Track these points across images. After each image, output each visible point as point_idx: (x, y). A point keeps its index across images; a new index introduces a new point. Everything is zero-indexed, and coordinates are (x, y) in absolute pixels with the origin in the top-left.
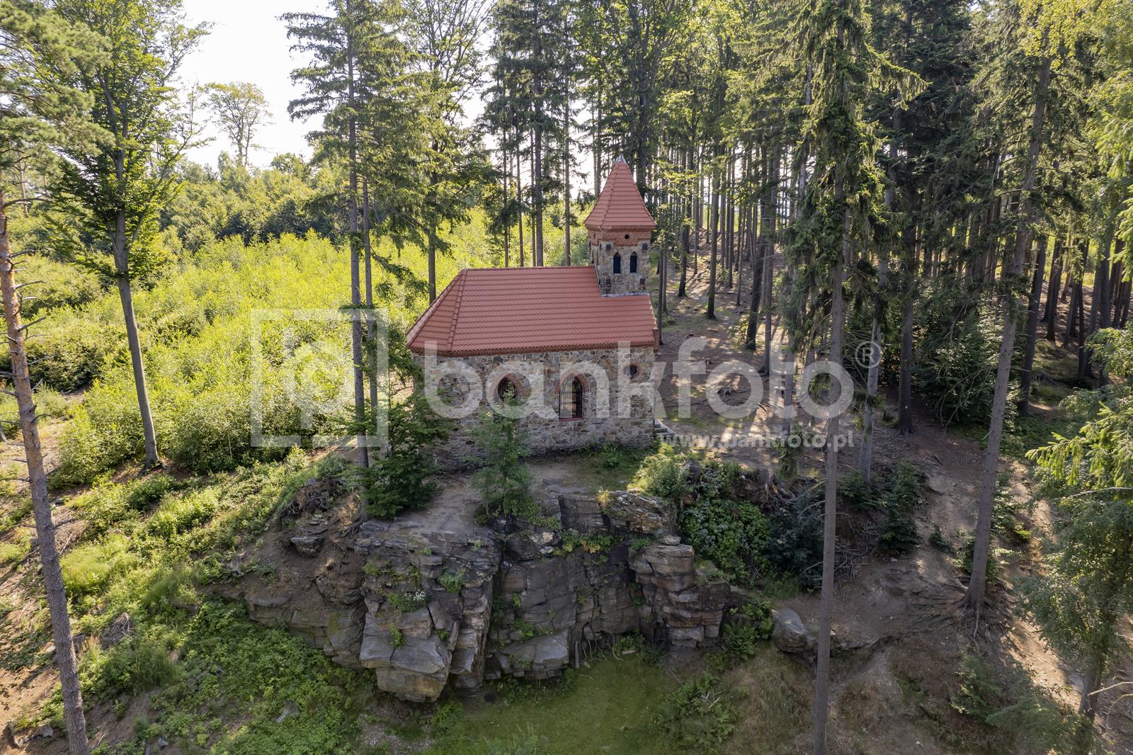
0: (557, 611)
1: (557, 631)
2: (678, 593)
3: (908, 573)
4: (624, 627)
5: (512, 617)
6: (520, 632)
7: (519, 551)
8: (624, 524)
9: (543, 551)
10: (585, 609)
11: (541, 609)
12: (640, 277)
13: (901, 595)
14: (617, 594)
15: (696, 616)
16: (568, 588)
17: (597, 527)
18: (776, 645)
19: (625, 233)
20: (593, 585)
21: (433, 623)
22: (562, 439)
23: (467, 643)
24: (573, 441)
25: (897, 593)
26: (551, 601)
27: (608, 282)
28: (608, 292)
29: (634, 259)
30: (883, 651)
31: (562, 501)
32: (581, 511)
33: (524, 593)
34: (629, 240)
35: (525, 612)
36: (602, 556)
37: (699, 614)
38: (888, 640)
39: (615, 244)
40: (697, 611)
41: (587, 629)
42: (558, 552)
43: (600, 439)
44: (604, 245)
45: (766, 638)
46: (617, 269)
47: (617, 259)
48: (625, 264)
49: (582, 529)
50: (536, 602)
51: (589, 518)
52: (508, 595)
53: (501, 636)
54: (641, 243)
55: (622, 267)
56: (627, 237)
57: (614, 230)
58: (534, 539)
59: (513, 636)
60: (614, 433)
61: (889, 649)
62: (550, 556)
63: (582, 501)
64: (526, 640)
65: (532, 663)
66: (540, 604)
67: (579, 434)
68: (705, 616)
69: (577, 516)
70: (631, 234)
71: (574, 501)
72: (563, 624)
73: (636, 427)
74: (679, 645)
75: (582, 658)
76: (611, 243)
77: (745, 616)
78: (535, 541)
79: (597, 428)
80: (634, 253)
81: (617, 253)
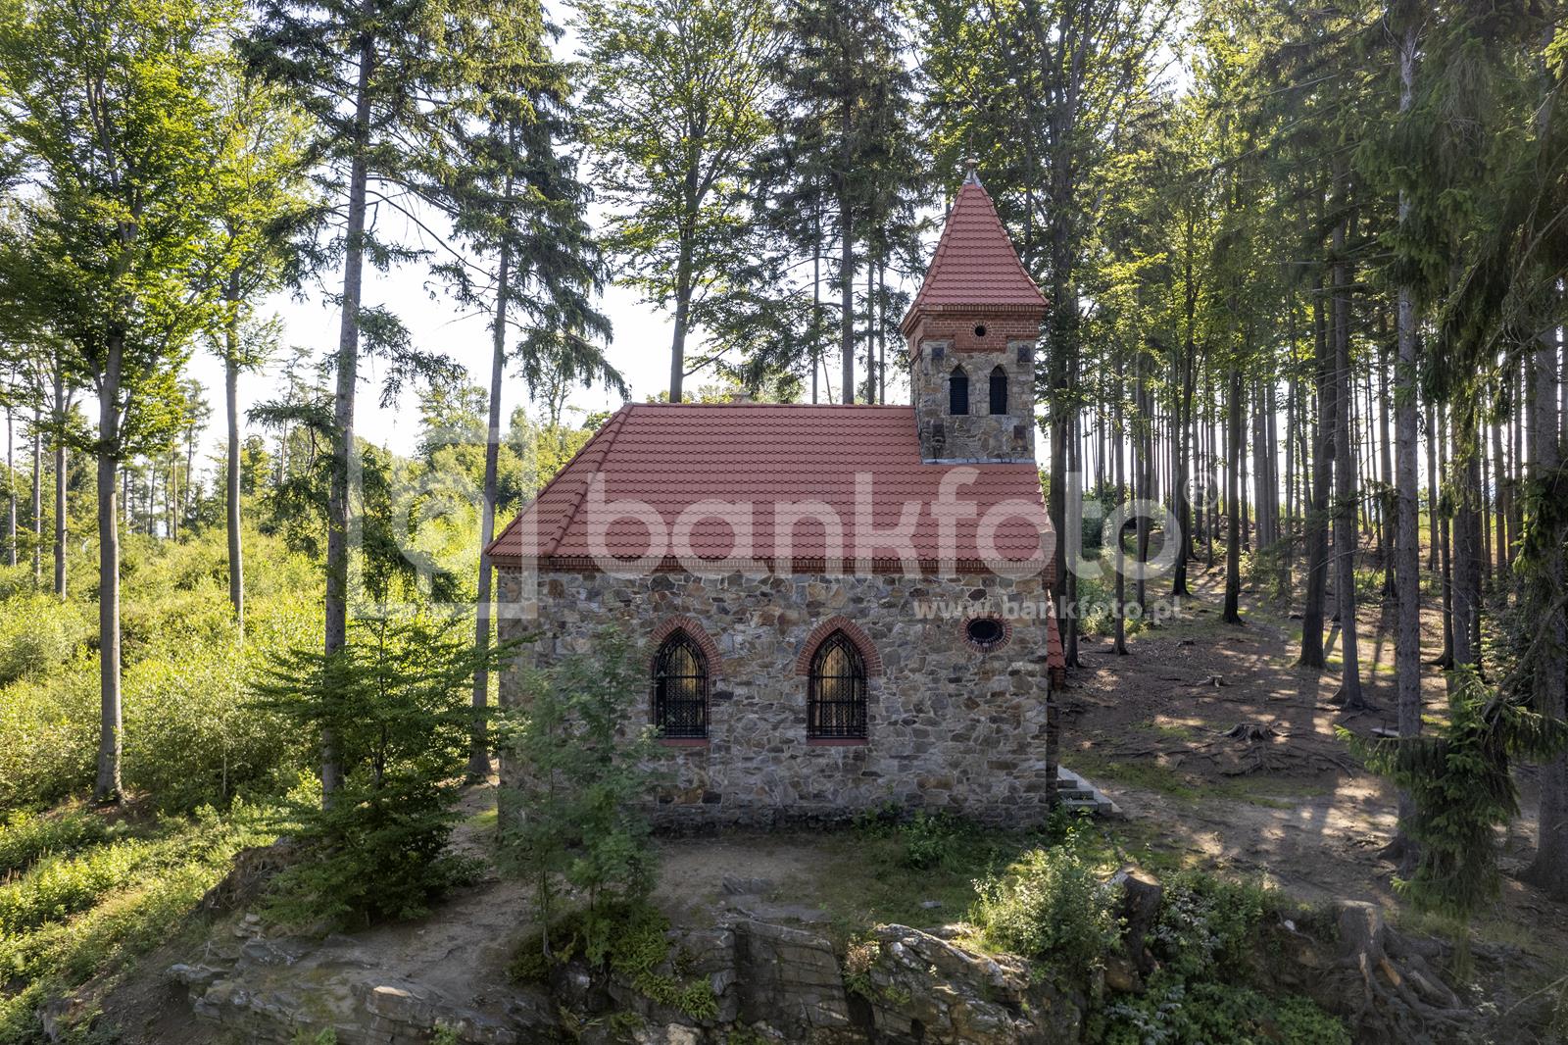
12: (1015, 422)
17: (833, 1029)
19: (975, 323)
22: (814, 788)
24: (839, 794)
27: (939, 430)
28: (937, 453)
29: (999, 382)
31: (742, 940)
34: (985, 341)
39: (953, 346)
43: (910, 797)
44: (927, 348)
46: (959, 403)
47: (960, 385)
48: (978, 391)
49: (793, 1029)
51: (812, 998)
54: (1013, 345)
55: (971, 399)
56: (980, 331)
57: (950, 313)
60: (945, 785)
63: (793, 944)
67: (857, 782)
69: (780, 987)
70: (989, 325)
71: (774, 944)
73: (1002, 774)
76: (945, 344)
79: (903, 768)
80: (999, 368)
81: (958, 368)
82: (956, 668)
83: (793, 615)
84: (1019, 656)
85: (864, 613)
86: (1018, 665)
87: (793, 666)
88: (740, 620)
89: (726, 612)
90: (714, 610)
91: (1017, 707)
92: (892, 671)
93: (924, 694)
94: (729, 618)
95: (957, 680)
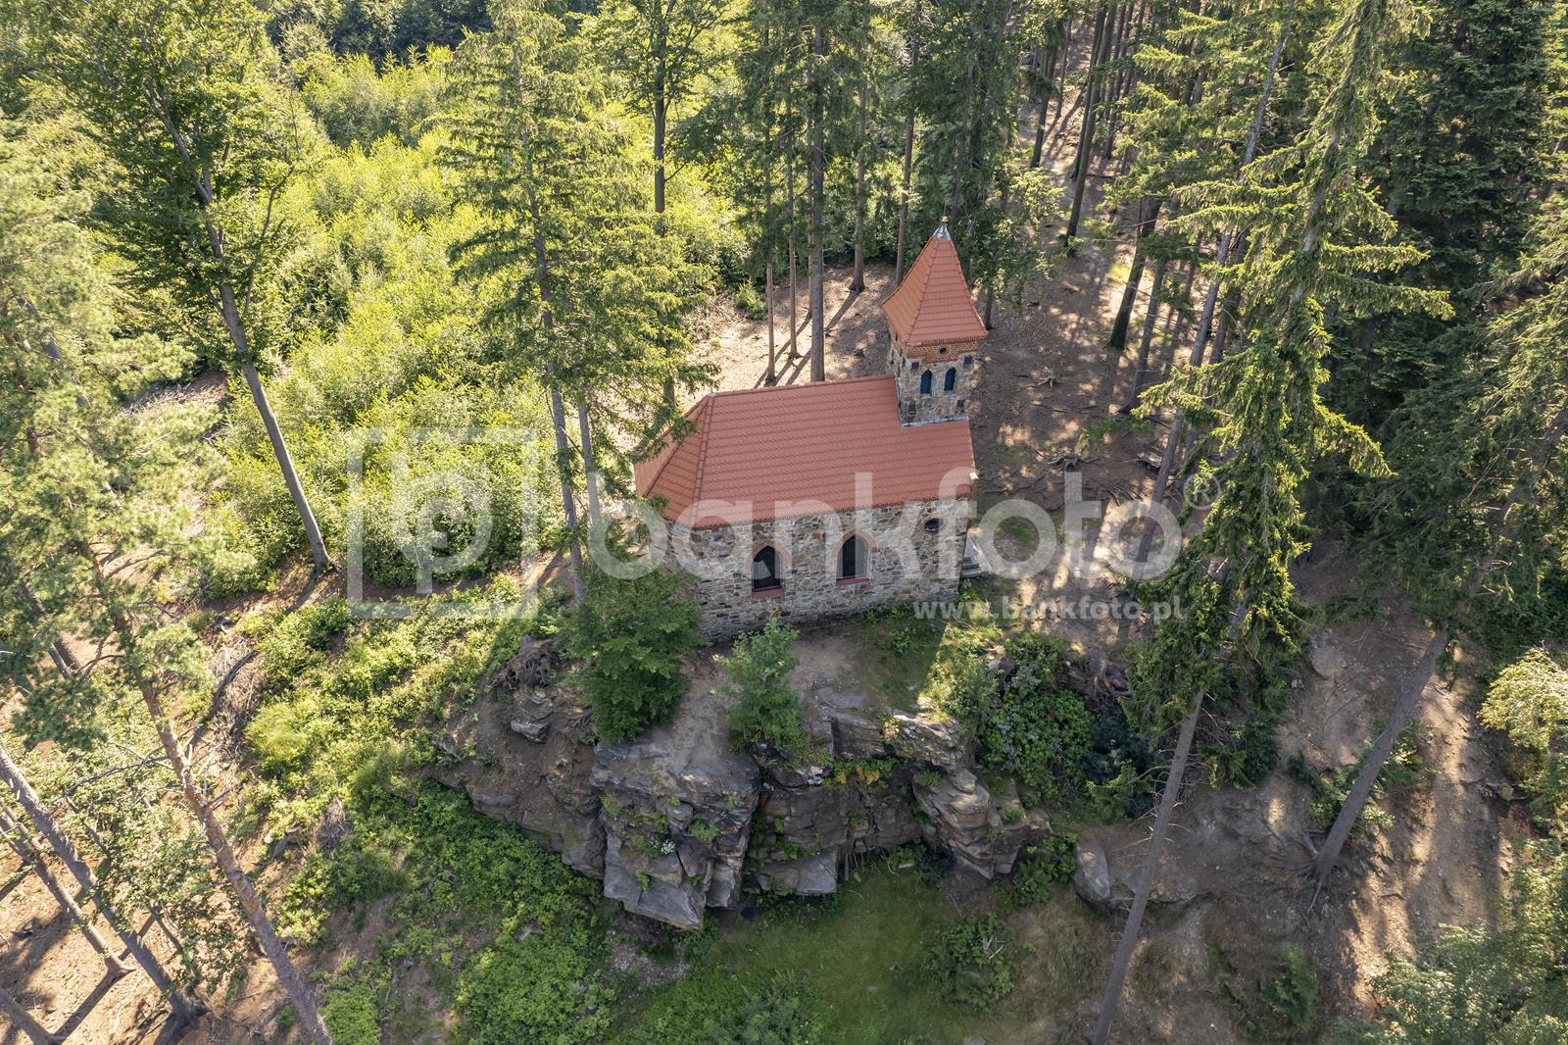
0: (825, 833)
1: (825, 854)
5: (773, 838)
6: (782, 853)
7: (782, 778)
8: (910, 757)
9: (811, 782)
10: (858, 829)
11: (807, 833)
12: (959, 398)
13: (1235, 839)
14: (896, 814)
15: (985, 857)
16: (838, 813)
18: (1075, 892)
19: (940, 347)
20: (868, 808)
21: (684, 871)
22: (839, 603)
23: (723, 880)
25: (1232, 835)
26: (819, 826)
27: (912, 407)
28: (910, 420)
29: (951, 374)
30: (1198, 910)
31: (836, 728)
33: (787, 819)
34: (946, 355)
35: (788, 835)
36: (881, 784)
37: (990, 857)
38: (1208, 897)
39: (925, 361)
40: (987, 854)
41: (859, 844)
42: (828, 782)
43: (889, 599)
44: (909, 362)
45: (1064, 880)
46: (926, 388)
47: (927, 377)
49: (859, 752)
50: (801, 826)
51: (868, 744)
52: (769, 820)
53: (761, 854)
54: (962, 356)
55: (933, 388)
56: (943, 350)
57: (928, 344)
58: (801, 771)
59: (774, 856)
60: (907, 592)
61: (1206, 907)
62: (819, 786)
63: (859, 727)
64: (789, 862)
65: (795, 890)
66: (806, 828)
67: (861, 597)
68: (997, 857)
69: (853, 741)
70: (948, 347)
71: (851, 726)
75: (852, 867)
76: (920, 360)
78: (802, 773)
79: (885, 589)
80: (951, 369)
81: (927, 372)
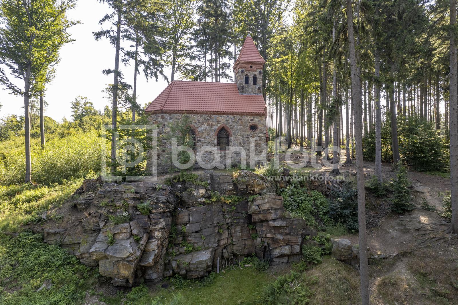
0: (206, 236)
1: (206, 249)
2: (274, 220)
3: (410, 221)
4: (246, 251)
5: (181, 239)
6: (185, 248)
7: (186, 200)
8: (245, 187)
9: (199, 200)
10: (223, 237)
11: (197, 235)
12: (258, 86)
13: (409, 232)
14: (242, 230)
15: (285, 238)
16: (213, 223)
17: (230, 190)
18: (334, 256)
19: (250, 65)
20: (228, 224)
21: (131, 231)
23: (152, 247)
25: (406, 231)
26: (203, 231)
27: (243, 87)
28: (242, 92)
29: (255, 78)
30: (402, 261)
31: (212, 176)
32: (222, 181)
33: (188, 225)
34: (252, 69)
35: (188, 236)
36: (233, 207)
37: (287, 237)
38: (404, 254)
39: (246, 70)
40: (286, 234)
41: (224, 251)
42: (208, 201)
44: (240, 70)
45: (327, 253)
46: (247, 82)
47: (247, 78)
48: (251, 80)
49: (223, 192)
50: (194, 230)
51: (226, 185)
52: (179, 226)
53: (174, 250)
54: (258, 70)
55: (249, 81)
56: (251, 67)
57: (245, 63)
58: (195, 193)
59: (181, 250)
61: (406, 260)
62: (203, 204)
63: (222, 176)
64: (188, 252)
65: (189, 264)
66: (197, 232)
68: (291, 238)
69: (220, 184)
70: (253, 65)
71: (218, 176)
72: (210, 245)
74: (277, 260)
75: (221, 268)
76: (244, 69)
77: (315, 242)
78: (195, 194)
80: (255, 75)
81: (247, 75)
82: (247, 135)
83: (214, 123)
84: (260, 133)
85: (229, 123)
86: (260, 135)
87: (214, 134)
88: (203, 125)
89: (200, 123)
90: (197, 122)
91: (260, 143)
92: (234, 136)
93: (241, 141)
94: (200, 124)
95: (248, 138)
